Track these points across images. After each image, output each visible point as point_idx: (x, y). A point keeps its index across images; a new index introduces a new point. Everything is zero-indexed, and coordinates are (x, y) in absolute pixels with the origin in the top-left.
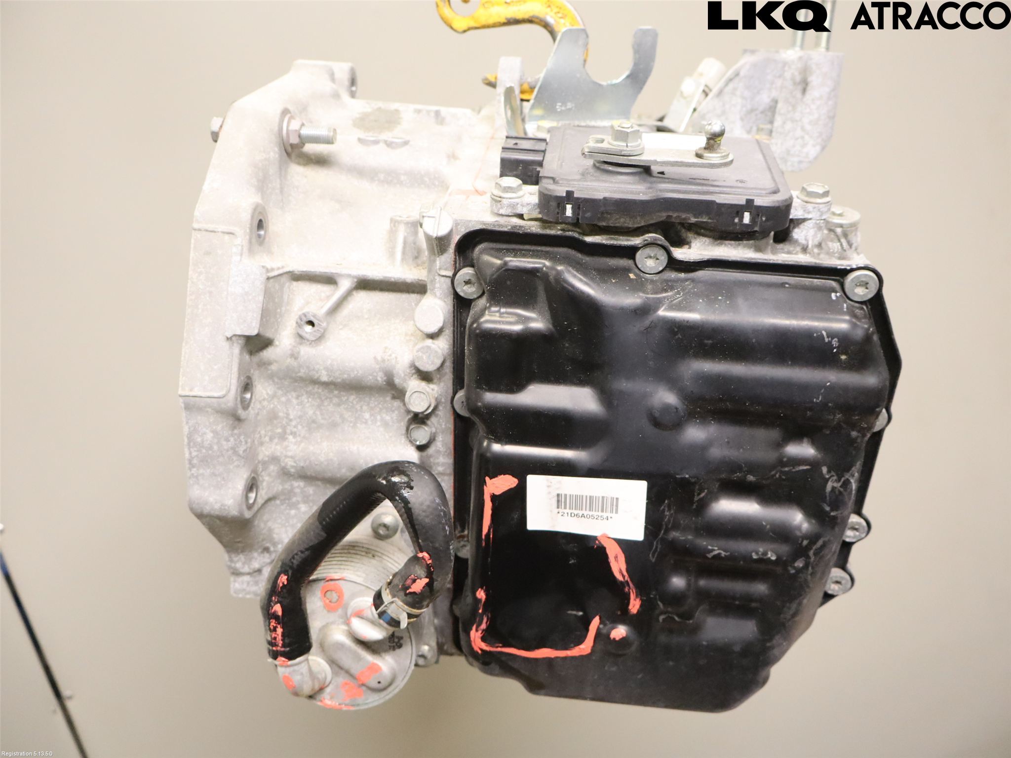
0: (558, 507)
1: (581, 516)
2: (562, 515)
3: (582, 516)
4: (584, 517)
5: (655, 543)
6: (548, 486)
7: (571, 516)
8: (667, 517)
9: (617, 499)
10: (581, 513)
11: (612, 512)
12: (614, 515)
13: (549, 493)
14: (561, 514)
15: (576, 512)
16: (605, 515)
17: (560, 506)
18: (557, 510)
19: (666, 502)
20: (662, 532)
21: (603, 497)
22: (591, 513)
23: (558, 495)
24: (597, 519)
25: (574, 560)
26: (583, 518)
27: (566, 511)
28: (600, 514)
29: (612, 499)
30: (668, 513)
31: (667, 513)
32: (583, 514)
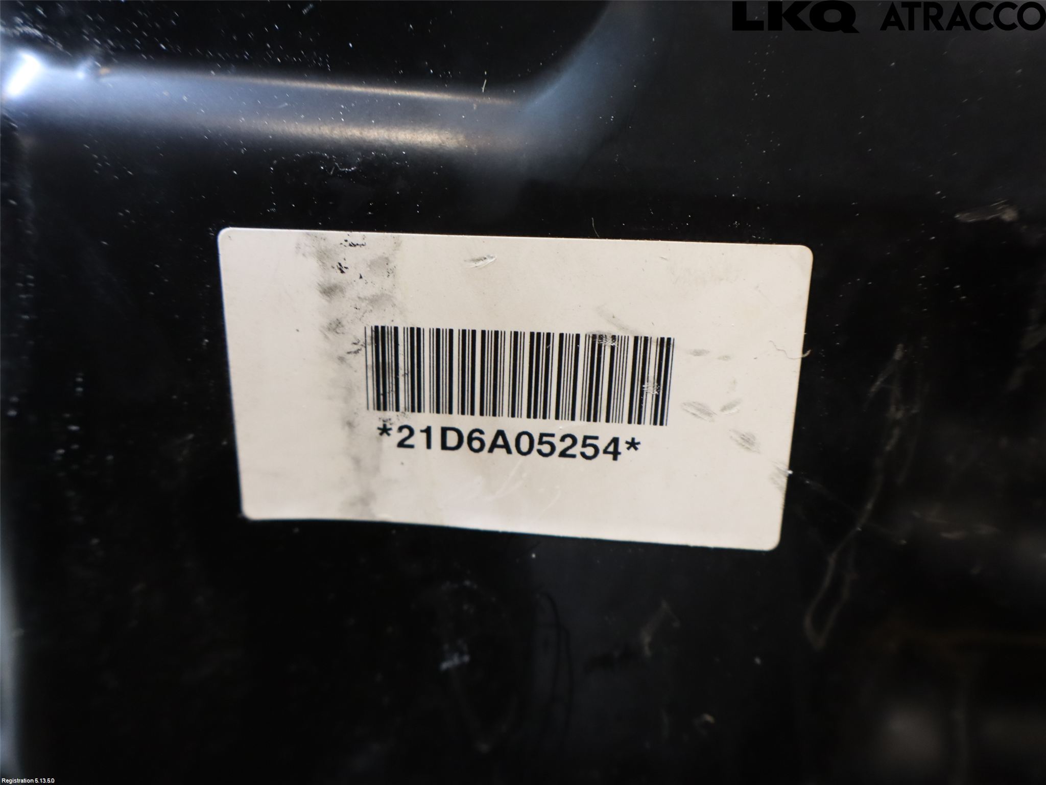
0: (381, 405)
1: (488, 439)
2: (401, 444)
3: (494, 445)
4: (506, 446)
5: (832, 560)
6: (329, 291)
7: (444, 446)
8: (896, 432)
9: (666, 345)
10: (489, 425)
11: (635, 416)
12: (645, 432)
13: (336, 326)
14: (396, 437)
15: (466, 423)
16: (604, 431)
17: (391, 398)
18: (375, 419)
19: (898, 355)
20: (869, 506)
21: (596, 340)
22: (537, 426)
23: (379, 335)
24: (563, 454)
25: (461, 654)
26: (500, 452)
27: (419, 421)
28: (580, 427)
29: (641, 343)
30: (899, 415)
31: (896, 413)
32: (500, 433)
